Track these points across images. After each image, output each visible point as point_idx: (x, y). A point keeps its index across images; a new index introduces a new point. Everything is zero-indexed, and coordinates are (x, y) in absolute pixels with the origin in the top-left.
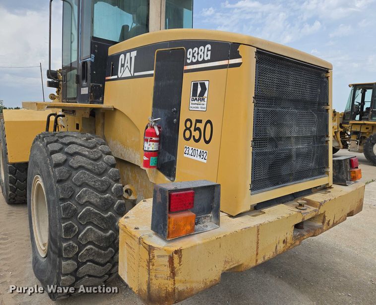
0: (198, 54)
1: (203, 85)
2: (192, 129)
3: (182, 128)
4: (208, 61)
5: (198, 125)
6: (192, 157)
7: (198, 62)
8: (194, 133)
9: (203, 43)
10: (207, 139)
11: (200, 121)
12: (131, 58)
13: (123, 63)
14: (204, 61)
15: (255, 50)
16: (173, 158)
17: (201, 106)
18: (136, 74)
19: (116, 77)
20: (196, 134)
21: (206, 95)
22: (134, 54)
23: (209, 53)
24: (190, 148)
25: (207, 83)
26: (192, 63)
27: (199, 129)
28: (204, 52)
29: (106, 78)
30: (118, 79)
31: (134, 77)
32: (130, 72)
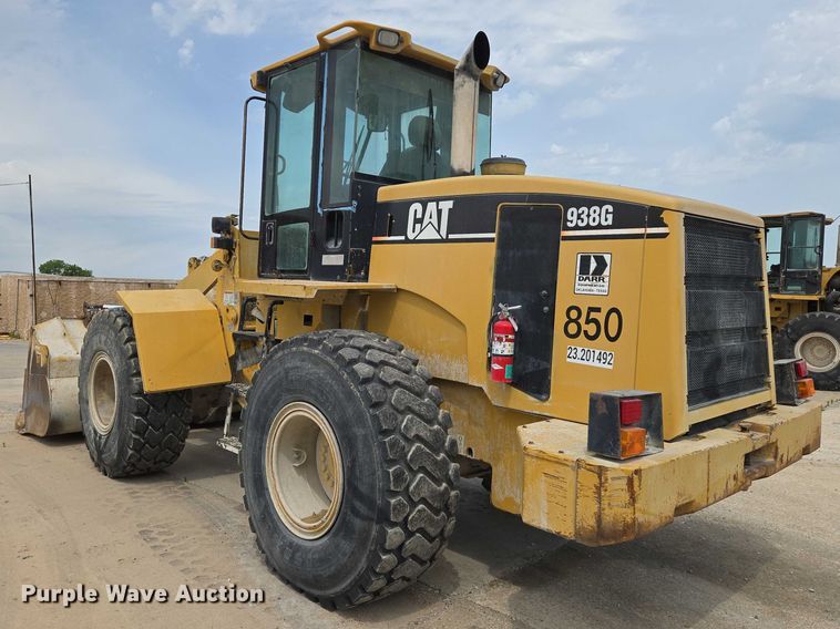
0: (588, 216)
1: (600, 259)
2: (582, 321)
3: (560, 319)
4: (608, 227)
5: (593, 315)
6: (585, 362)
7: (588, 227)
8: (584, 327)
9: (601, 203)
10: (613, 334)
11: (598, 310)
12: (439, 212)
13: (419, 216)
14: (600, 227)
15: (683, 215)
16: (544, 364)
17: (598, 289)
18: (451, 236)
19: (403, 238)
20: (592, 328)
21: (606, 272)
22: (449, 204)
23: (610, 217)
24: (579, 349)
25: (607, 258)
26: (577, 228)
27: (596, 321)
28: (604, 215)
29: (374, 239)
30: (407, 241)
31: (447, 241)
32: (438, 232)
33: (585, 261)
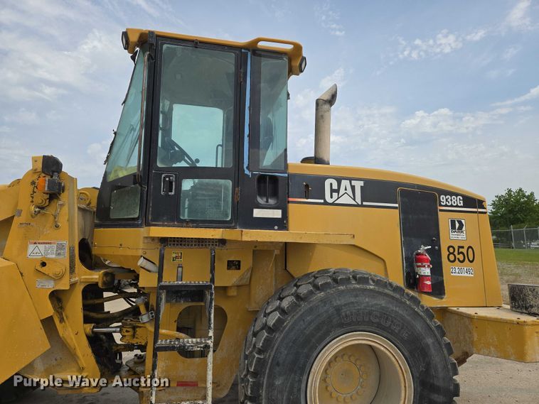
0: (451, 200)
1: (460, 223)
2: (456, 253)
3: (444, 253)
4: (461, 207)
5: (461, 250)
6: (461, 275)
7: (452, 206)
8: (457, 256)
9: (457, 195)
10: (471, 259)
11: (463, 247)
12: (353, 188)
13: (335, 187)
14: (457, 206)
16: (440, 278)
17: (462, 236)
19: (322, 201)
20: (461, 257)
21: (464, 229)
22: (362, 183)
23: (461, 202)
24: (457, 268)
25: (463, 221)
26: (446, 206)
27: (462, 253)
28: (458, 201)
29: (290, 199)
30: (326, 203)
31: (362, 206)
32: (354, 200)
33: (453, 223)
